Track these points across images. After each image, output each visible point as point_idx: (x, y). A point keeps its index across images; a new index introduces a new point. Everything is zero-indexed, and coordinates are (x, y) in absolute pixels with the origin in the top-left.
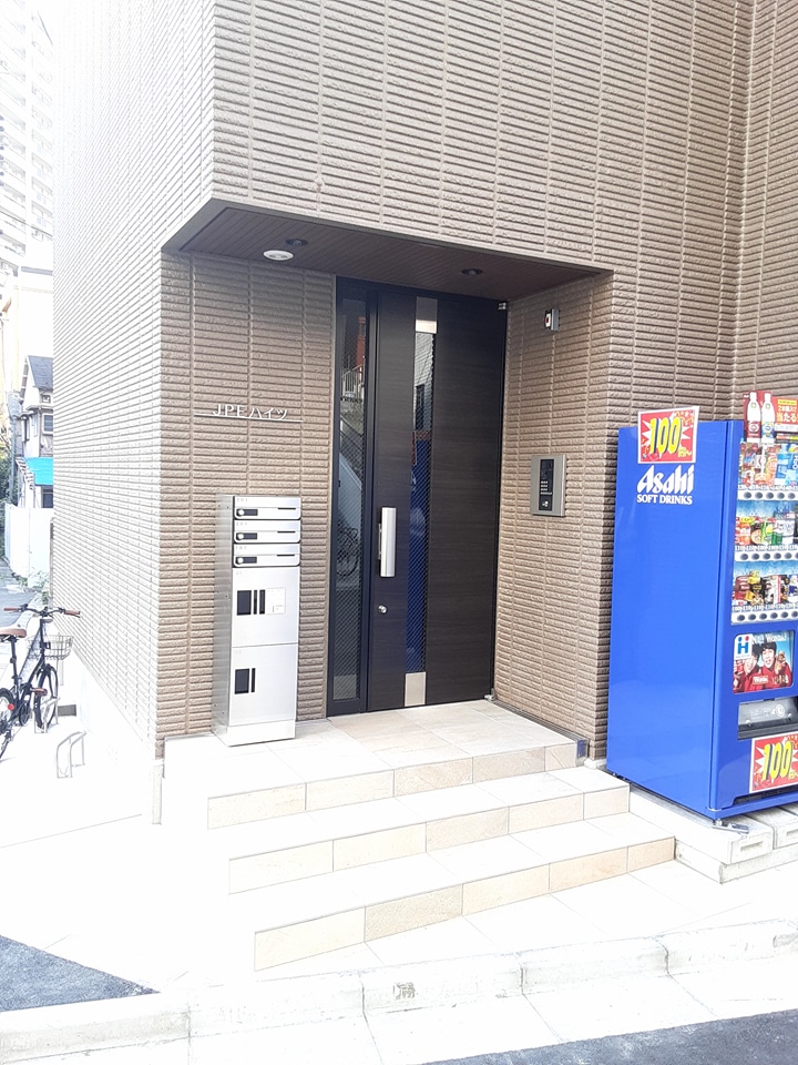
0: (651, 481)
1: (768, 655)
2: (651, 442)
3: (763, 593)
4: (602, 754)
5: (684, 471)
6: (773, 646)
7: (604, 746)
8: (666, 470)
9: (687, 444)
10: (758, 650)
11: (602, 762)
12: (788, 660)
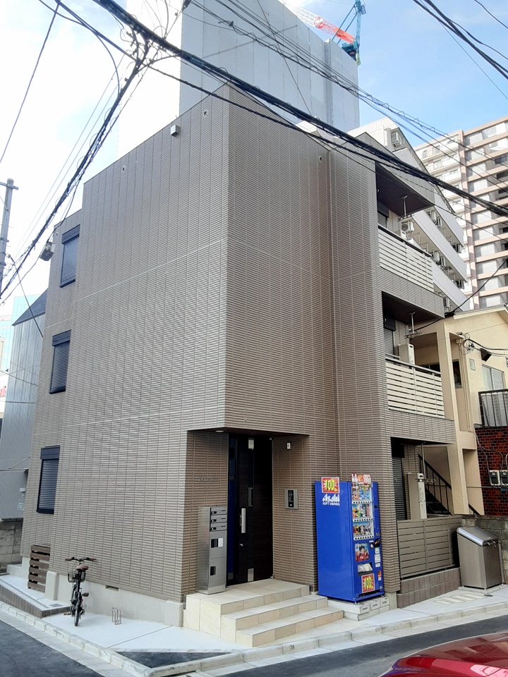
0: (326, 499)
1: (363, 550)
2: (326, 487)
3: (360, 531)
4: (317, 590)
5: (337, 495)
6: (363, 547)
7: (317, 587)
8: (331, 495)
9: (337, 488)
10: (360, 549)
11: (317, 592)
12: (368, 552)
